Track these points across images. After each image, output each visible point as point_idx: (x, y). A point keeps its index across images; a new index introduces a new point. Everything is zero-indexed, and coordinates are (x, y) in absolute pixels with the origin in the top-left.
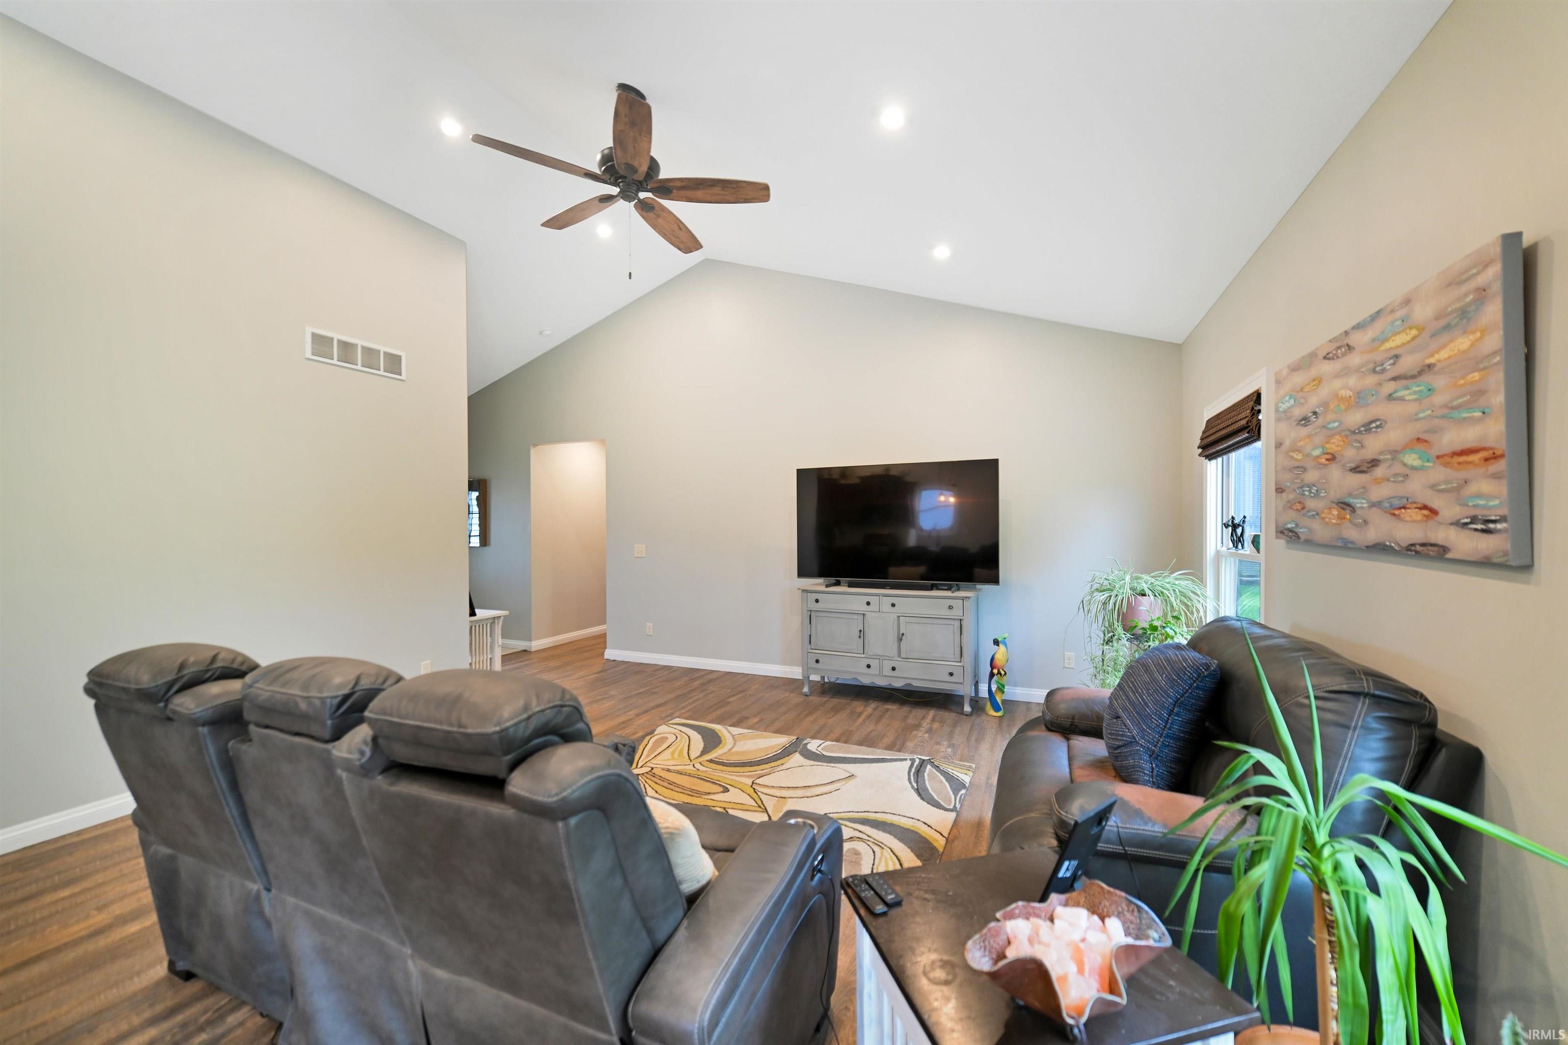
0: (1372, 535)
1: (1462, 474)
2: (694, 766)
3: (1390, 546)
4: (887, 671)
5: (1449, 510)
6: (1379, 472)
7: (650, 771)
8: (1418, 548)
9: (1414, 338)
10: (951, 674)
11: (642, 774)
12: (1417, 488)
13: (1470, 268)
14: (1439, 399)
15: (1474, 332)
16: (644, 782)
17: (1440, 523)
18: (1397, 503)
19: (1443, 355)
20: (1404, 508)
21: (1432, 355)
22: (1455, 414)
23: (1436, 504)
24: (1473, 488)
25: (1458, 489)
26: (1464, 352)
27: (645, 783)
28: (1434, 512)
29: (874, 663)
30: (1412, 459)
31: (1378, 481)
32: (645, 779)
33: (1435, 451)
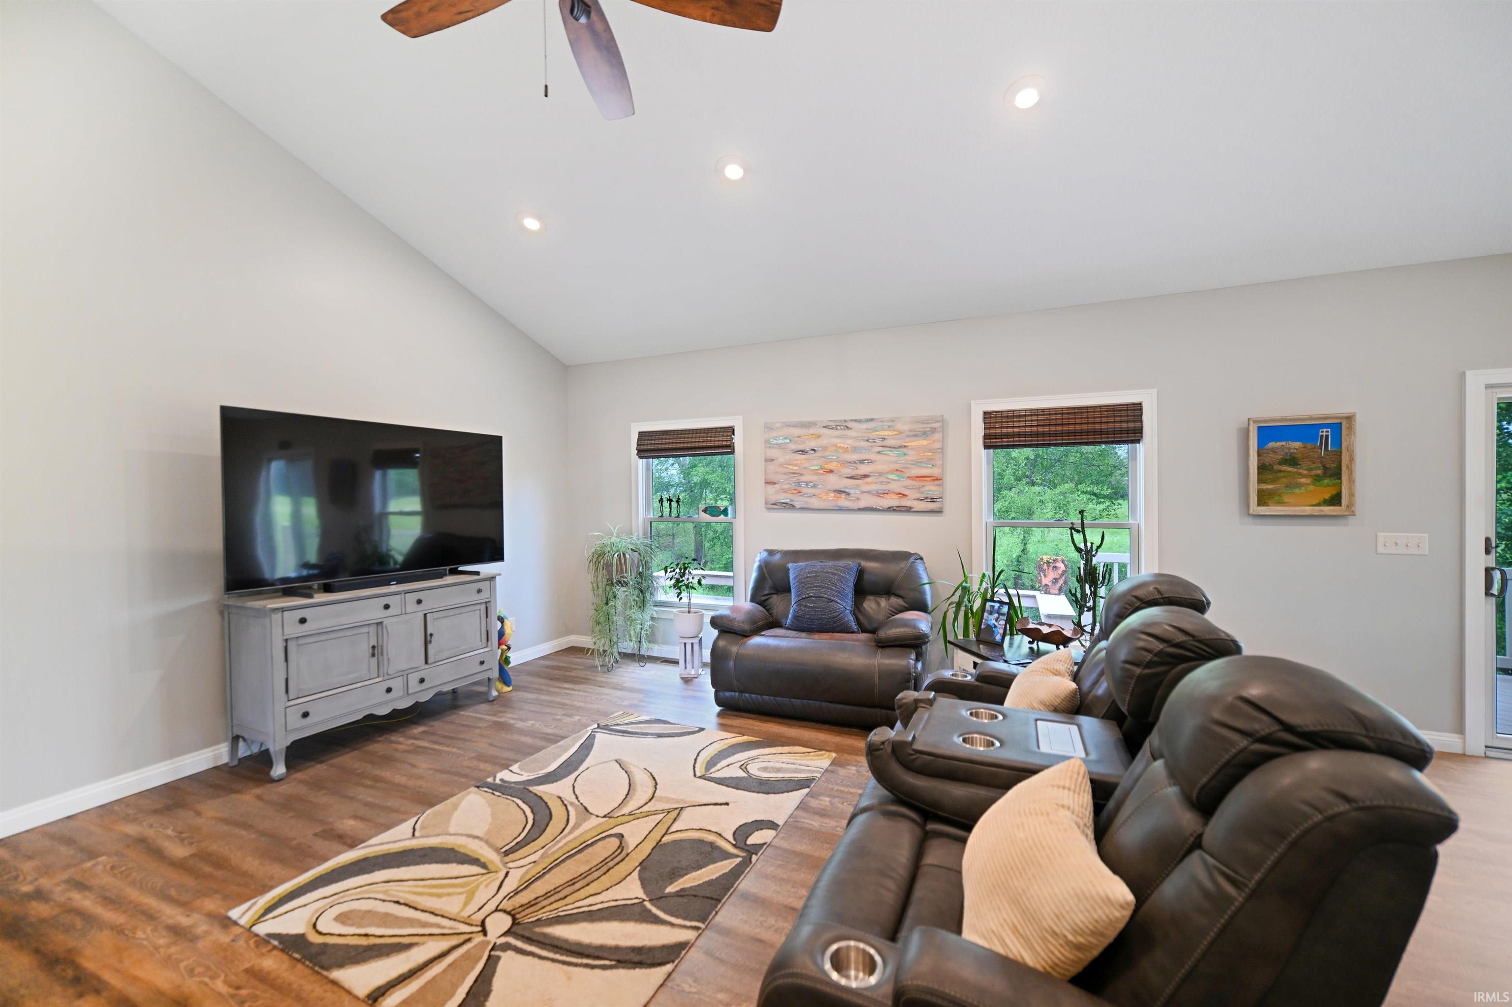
0: (862, 504)
1: (923, 483)
3: (876, 508)
4: (414, 686)
5: (912, 494)
6: (869, 479)
8: (895, 508)
9: (896, 434)
10: (482, 663)
12: (895, 486)
13: (929, 420)
14: (909, 458)
15: (930, 440)
17: (908, 499)
18: (881, 491)
19: (913, 444)
20: (887, 494)
21: (907, 443)
22: (919, 464)
23: (906, 492)
24: (926, 488)
25: (919, 488)
26: (924, 445)
28: (905, 495)
29: (394, 684)
30: (893, 476)
31: (868, 483)
33: (906, 474)
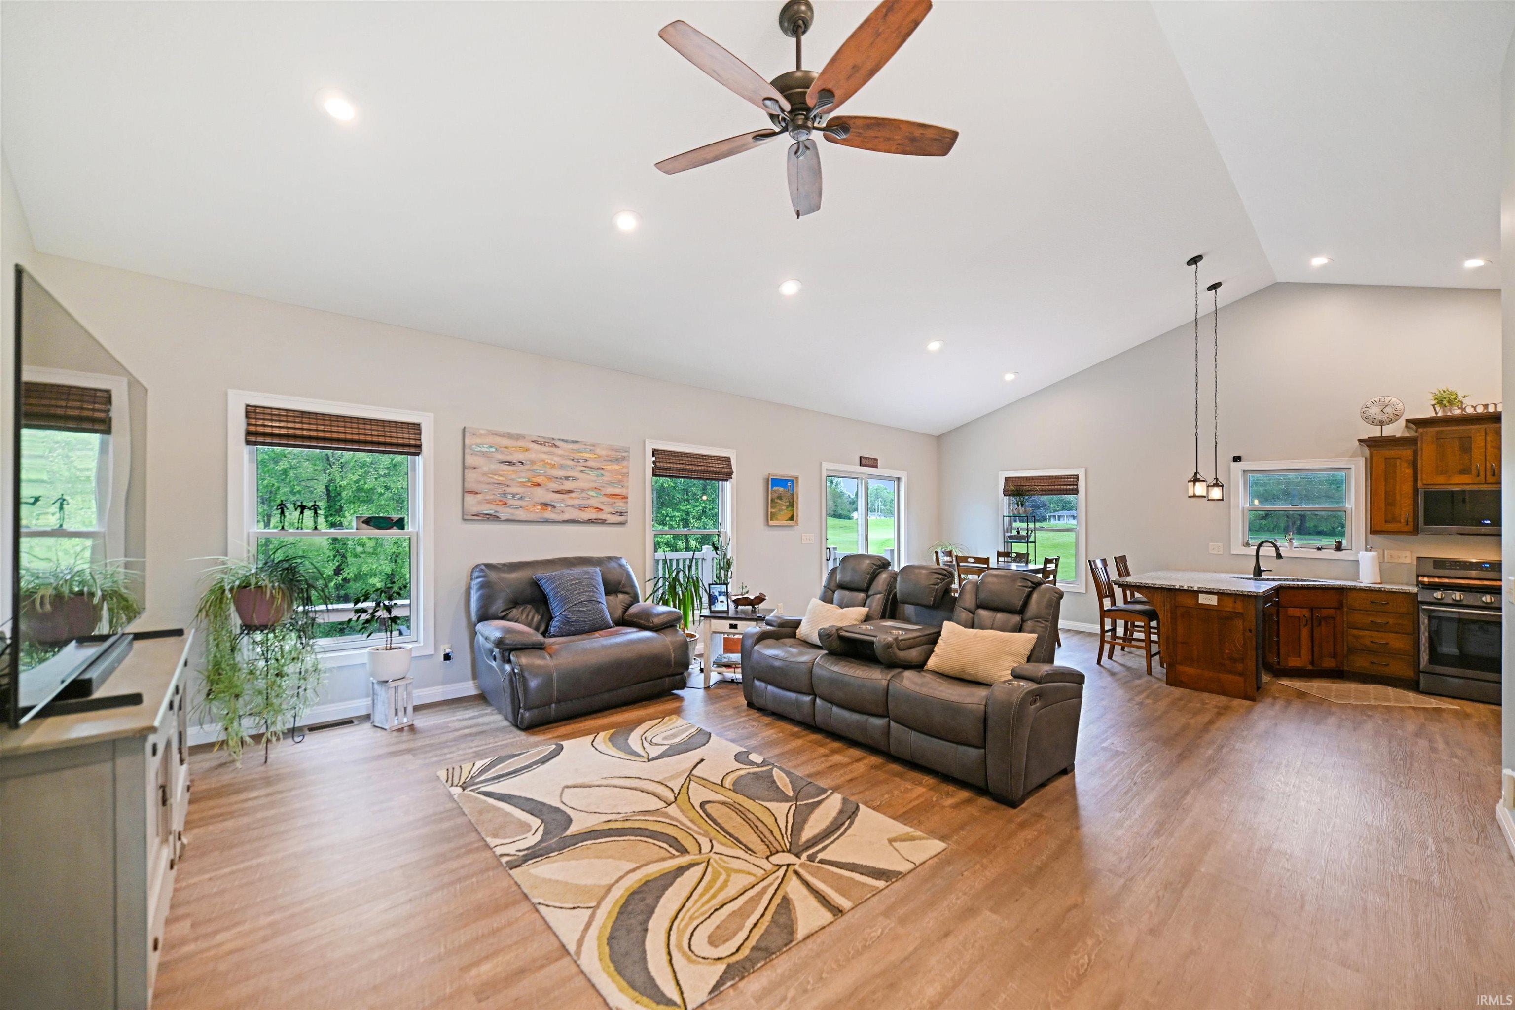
0: (566, 517)
1: (614, 500)
2: (712, 847)
3: (578, 521)
5: (607, 509)
6: (573, 495)
7: (772, 854)
8: (593, 520)
9: (596, 458)
11: (783, 851)
12: (594, 502)
13: (619, 450)
14: (605, 479)
16: (785, 839)
17: (603, 514)
18: (582, 506)
19: (608, 467)
20: (587, 508)
22: (612, 485)
23: (602, 508)
24: (617, 504)
25: (612, 504)
26: (616, 469)
27: (785, 836)
28: (601, 510)
30: (592, 493)
31: (571, 498)
32: (782, 842)
33: (603, 493)
